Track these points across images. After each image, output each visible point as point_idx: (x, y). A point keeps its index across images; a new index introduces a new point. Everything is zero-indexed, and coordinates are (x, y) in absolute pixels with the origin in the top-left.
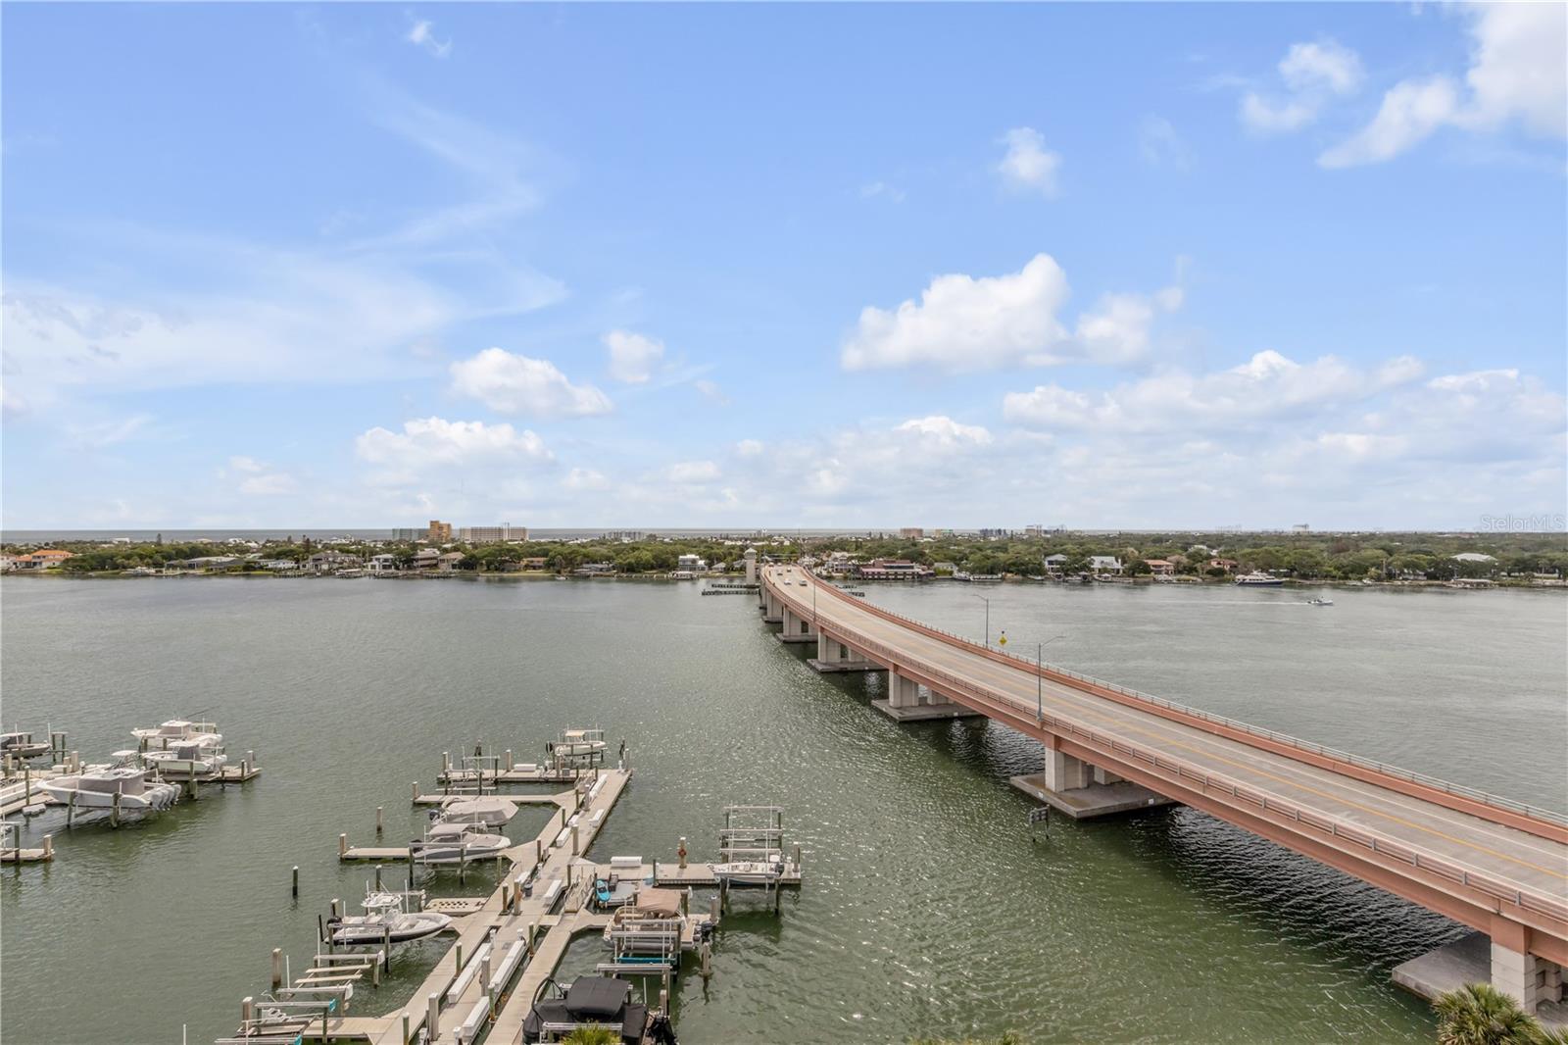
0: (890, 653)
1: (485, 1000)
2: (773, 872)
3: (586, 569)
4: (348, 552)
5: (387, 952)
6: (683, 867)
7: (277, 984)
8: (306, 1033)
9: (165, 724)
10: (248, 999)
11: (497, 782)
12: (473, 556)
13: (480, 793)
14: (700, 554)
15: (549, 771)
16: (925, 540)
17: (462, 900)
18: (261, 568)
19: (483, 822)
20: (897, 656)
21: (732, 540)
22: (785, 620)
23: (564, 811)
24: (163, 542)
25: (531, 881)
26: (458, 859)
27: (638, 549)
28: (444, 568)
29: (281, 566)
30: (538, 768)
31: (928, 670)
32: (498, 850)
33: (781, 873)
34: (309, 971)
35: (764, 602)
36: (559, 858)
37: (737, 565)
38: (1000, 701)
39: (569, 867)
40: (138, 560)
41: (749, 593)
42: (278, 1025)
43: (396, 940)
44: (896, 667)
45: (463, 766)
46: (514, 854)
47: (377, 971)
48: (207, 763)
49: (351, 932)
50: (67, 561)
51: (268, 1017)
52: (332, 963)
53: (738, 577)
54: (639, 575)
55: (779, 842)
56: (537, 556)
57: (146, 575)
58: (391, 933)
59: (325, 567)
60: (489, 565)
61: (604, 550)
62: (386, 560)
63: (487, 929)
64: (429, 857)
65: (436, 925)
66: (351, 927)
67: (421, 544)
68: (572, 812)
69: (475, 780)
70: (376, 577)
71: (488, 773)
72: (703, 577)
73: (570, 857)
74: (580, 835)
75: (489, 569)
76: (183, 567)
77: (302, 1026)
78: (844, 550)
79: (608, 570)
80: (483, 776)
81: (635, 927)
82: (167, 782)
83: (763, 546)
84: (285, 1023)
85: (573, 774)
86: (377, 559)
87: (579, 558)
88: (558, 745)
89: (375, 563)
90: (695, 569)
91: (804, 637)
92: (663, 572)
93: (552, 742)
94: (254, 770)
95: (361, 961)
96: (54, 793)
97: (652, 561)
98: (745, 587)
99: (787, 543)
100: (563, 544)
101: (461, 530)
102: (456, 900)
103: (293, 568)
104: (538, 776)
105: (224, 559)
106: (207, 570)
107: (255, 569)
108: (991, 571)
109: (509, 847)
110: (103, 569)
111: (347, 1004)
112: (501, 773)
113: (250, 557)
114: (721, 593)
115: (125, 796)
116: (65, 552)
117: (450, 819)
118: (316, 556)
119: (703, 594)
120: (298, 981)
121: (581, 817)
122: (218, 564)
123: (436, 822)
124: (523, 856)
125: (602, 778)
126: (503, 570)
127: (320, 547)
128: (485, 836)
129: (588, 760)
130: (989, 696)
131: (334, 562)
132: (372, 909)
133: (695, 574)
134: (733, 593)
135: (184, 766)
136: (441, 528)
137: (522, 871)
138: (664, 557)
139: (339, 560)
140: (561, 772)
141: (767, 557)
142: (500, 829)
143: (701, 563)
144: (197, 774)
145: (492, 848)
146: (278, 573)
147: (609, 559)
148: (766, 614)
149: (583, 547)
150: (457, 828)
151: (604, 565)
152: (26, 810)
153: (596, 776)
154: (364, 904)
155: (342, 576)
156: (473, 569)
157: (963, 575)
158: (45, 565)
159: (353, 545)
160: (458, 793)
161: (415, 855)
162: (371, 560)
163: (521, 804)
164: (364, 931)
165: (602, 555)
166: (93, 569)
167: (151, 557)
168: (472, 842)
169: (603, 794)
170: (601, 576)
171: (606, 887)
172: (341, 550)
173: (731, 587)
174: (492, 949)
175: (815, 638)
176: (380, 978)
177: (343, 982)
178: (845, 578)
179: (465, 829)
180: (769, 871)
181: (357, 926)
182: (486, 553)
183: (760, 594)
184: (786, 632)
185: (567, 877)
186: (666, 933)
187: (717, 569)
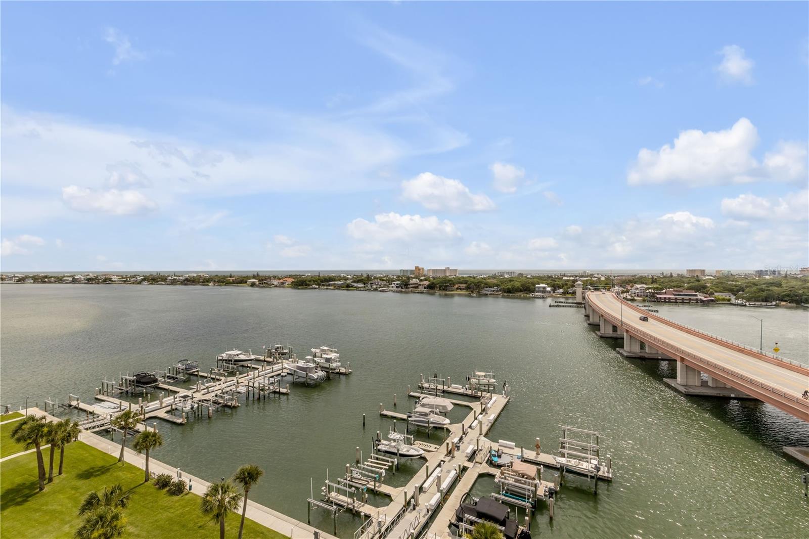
0: (677, 349)
1: (439, 494)
2: (593, 470)
3: (486, 291)
4: (383, 280)
5: (398, 460)
6: (538, 454)
7: (358, 462)
8: (368, 486)
9: (321, 348)
10: (348, 465)
11: (444, 392)
12: (433, 283)
13: (437, 395)
14: (548, 284)
15: (468, 390)
16: (707, 277)
17: (429, 444)
18: (352, 286)
19: (438, 410)
20: (683, 352)
21: (567, 276)
22: (602, 324)
23: (475, 411)
24: (321, 275)
25: (460, 442)
26: (427, 425)
27: (513, 281)
28: (421, 288)
29: (359, 286)
30: (462, 388)
31: (708, 363)
32: (444, 424)
33: (598, 472)
34: (369, 460)
35: (587, 313)
36: (473, 435)
37: (570, 291)
38: (774, 391)
39: (478, 440)
40: (313, 282)
41: (578, 307)
42: (358, 479)
43: (402, 455)
44: (682, 360)
45: (428, 381)
46: (452, 428)
47: (394, 467)
48: (334, 365)
49: (384, 447)
50: (292, 282)
51: (354, 475)
52: (377, 459)
53: (570, 297)
54: (513, 294)
55: (597, 453)
56: (462, 283)
57: (316, 288)
58: (400, 452)
59: (375, 287)
60: (440, 287)
61: (495, 281)
62: (397, 284)
63: (440, 461)
64: (415, 421)
65: (417, 453)
66: (384, 446)
67: (411, 277)
68: (479, 413)
69: (434, 389)
70: (394, 292)
71: (440, 387)
72: (550, 297)
73: (478, 435)
74: (483, 425)
75: (440, 290)
76: (327, 286)
77: (367, 483)
78: (643, 283)
79: (497, 291)
80: (438, 388)
81: (511, 479)
82: (322, 371)
83: (587, 280)
84: (360, 479)
85: (479, 394)
86: (394, 284)
87: (482, 285)
88: (472, 378)
89: (393, 285)
90: (545, 292)
91: (614, 335)
92: (526, 293)
93: (470, 376)
94: (350, 370)
95: (388, 461)
96: (290, 369)
97: (521, 288)
98: (575, 303)
99: (603, 279)
100: (474, 278)
101: (428, 270)
102: (426, 444)
103: (363, 287)
104: (463, 392)
105: (340, 283)
106: (334, 287)
107: (350, 287)
108: (766, 300)
109: (449, 424)
110: (303, 286)
111: (383, 478)
112: (446, 388)
113: (348, 282)
114: (560, 306)
115: (309, 374)
116: (292, 279)
117: (423, 405)
118: (371, 282)
119: (550, 306)
120: (365, 463)
121: (484, 416)
122: (338, 284)
123: (418, 405)
124: (456, 429)
125: (494, 398)
126: (446, 290)
127: (373, 278)
128: (438, 416)
129: (487, 388)
130: (763, 387)
131: (378, 284)
132: (392, 439)
133: (545, 295)
134: (568, 306)
135: (327, 365)
136: (419, 270)
137: (455, 437)
138: (527, 285)
140: (474, 391)
141: (589, 287)
142: (445, 414)
143: (549, 289)
144: (331, 369)
145: (442, 423)
146: (358, 289)
147: (497, 286)
148: (589, 320)
149: (484, 279)
150: (427, 410)
151: (495, 289)
152: (282, 374)
153: (491, 397)
154: (389, 436)
155: (381, 291)
156: (433, 289)
157: (739, 302)
158: (287, 283)
159: (385, 277)
160: (427, 394)
161: (409, 419)
162: (391, 284)
163: (455, 404)
164: (389, 448)
165: (494, 284)
166: (300, 286)
167: (317, 281)
168: (433, 418)
169: (495, 406)
170: (494, 294)
171: (496, 455)
172: (380, 280)
173: (567, 303)
174: (442, 471)
175: (622, 336)
176: (395, 471)
177: (381, 468)
178: (644, 301)
179: (430, 412)
180: (590, 469)
181: (387, 445)
182: (438, 282)
183: (585, 308)
184: (602, 331)
185: (476, 445)
186: (528, 487)
187: (558, 293)
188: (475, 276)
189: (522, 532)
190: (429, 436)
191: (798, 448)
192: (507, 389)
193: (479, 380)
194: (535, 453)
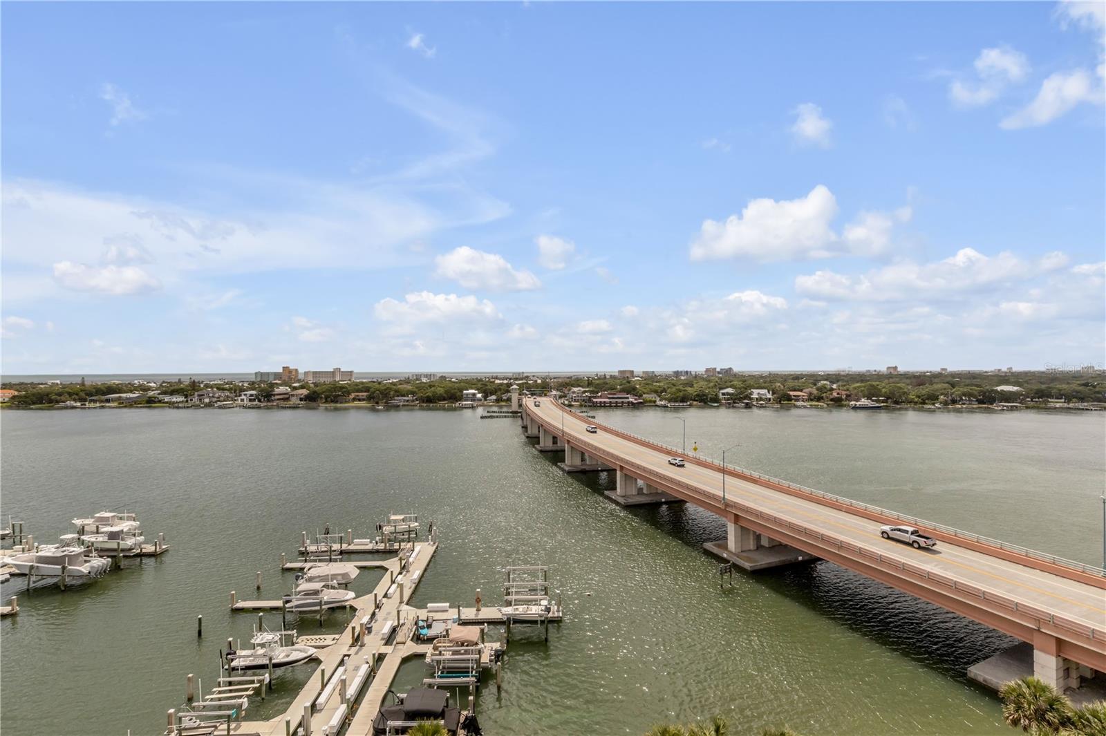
0: (618, 458)
1: (344, 707)
2: (543, 613)
3: (397, 401)
4: (224, 389)
5: (270, 676)
6: (478, 610)
7: (190, 700)
8: (216, 733)
9: (97, 516)
10: (172, 711)
11: (342, 553)
12: (315, 392)
13: (330, 560)
14: (477, 389)
15: (379, 544)
16: (636, 378)
17: (321, 637)
18: (160, 402)
19: (335, 581)
20: (622, 460)
21: (500, 379)
22: (541, 436)
23: (392, 572)
24: (86, 383)
25: (371, 622)
26: (318, 608)
27: (434, 386)
28: (294, 401)
29: (174, 400)
30: (371, 542)
31: (644, 469)
32: (347, 601)
33: (549, 612)
34: (215, 689)
35: (525, 423)
36: (389, 606)
37: (504, 398)
38: (696, 490)
39: (398, 612)
40: (68, 396)
41: (514, 417)
42: (194, 728)
43: (277, 666)
44: (622, 468)
45: (316, 541)
46: (358, 604)
47: (264, 688)
48: (130, 542)
49: (243, 662)
50: (14, 397)
51: (186, 723)
52: (230, 684)
53: (505, 406)
54: (434, 405)
55: (546, 590)
56: (362, 392)
57: (74, 408)
58: (273, 661)
59: (207, 400)
60: (326, 398)
61: (409, 387)
62: (251, 395)
63: (341, 657)
64: (297, 606)
65: (306, 655)
66: (243, 658)
67: (276, 384)
68: (398, 572)
69: (325, 551)
70: (244, 407)
71: (336, 547)
72: (481, 406)
73: (398, 605)
74: (404, 589)
75: (326, 402)
76: (101, 401)
77: (213, 729)
78: (580, 386)
79: (413, 401)
80: (333, 549)
81: (449, 653)
82: (101, 557)
83: (522, 384)
84: (199, 728)
85: (396, 546)
86: (244, 395)
87: (392, 393)
88: (385, 526)
89: (243, 397)
90: (475, 400)
91: (555, 448)
92: (452, 403)
93: (381, 524)
94: (164, 547)
95: (252, 682)
96: (17, 566)
97: (445, 395)
98: (511, 413)
99: (539, 381)
100: (379, 383)
101: (305, 372)
102: (317, 637)
103: (183, 401)
104: (371, 548)
105: (132, 395)
106: (120, 403)
107: (155, 402)
108: (683, 400)
109: (354, 598)
110: (41, 403)
111: (244, 712)
112: (345, 546)
113: (151, 393)
114: (494, 417)
115: (70, 567)
116: (12, 391)
117: (311, 580)
118: (200, 393)
119: (481, 418)
120: (207, 697)
121: (405, 576)
122: (127, 398)
123: (300, 582)
124: (364, 605)
125: (417, 550)
126: (337, 402)
127: (202, 386)
128: (337, 591)
129: (407, 536)
130: (688, 487)
131: (213, 397)
132: (259, 645)
133: (475, 404)
134: (503, 417)
135: (113, 545)
136: (290, 372)
137: (365, 615)
138: (452, 391)
139: (217, 395)
140: (388, 545)
141: (525, 391)
142: (348, 586)
143: (479, 396)
144: (123, 550)
145: (342, 599)
146: (172, 405)
147: (413, 393)
148: (527, 432)
149: (394, 385)
150: (317, 586)
151: (410, 397)
153: (413, 547)
154: (253, 641)
155: (220, 407)
156: (315, 401)
157: (663, 403)
159: (227, 384)
160: (315, 561)
161: (287, 606)
162: (240, 395)
163: (360, 568)
164: (253, 660)
165: (409, 391)
166: (34, 403)
167: (77, 394)
168: (329, 595)
169: (419, 559)
170: (408, 405)
171: (425, 626)
172: (218, 389)
173: (501, 412)
174: (346, 671)
175: (563, 448)
176: (266, 694)
177: (240, 697)
178: (581, 406)
179: (324, 586)
180: (540, 612)
181: (248, 657)
182: (324, 390)
183: (522, 417)
184: (542, 444)
185: (397, 618)
186: (472, 656)
187: (491, 400)
188: (380, 380)
189: (467, 718)
190: (321, 625)
191: (714, 543)
192: (435, 533)
193: (395, 526)
194: (474, 610)
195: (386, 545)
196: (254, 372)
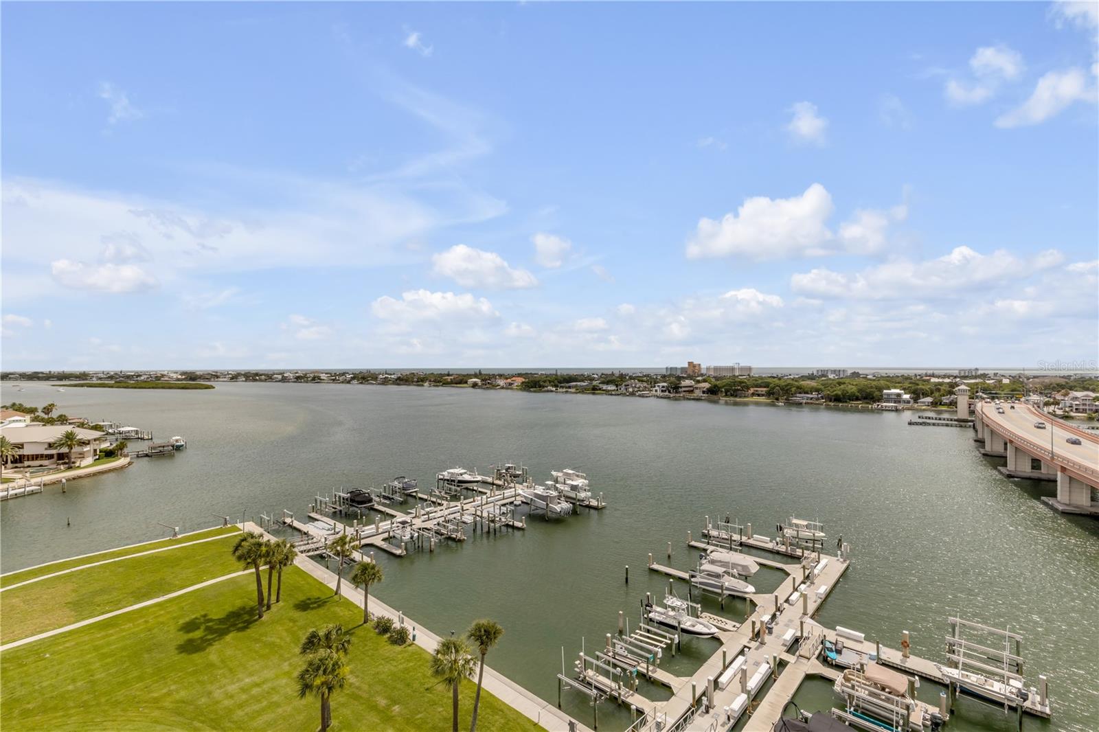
1: (744, 697)
2: (1013, 696)
3: (799, 398)
4: (642, 381)
5: (679, 637)
6: (905, 656)
7: (621, 633)
8: (639, 668)
9: (564, 471)
10: (609, 635)
11: (741, 544)
12: (716, 386)
13: (731, 549)
14: (904, 389)
15: (780, 545)
17: (723, 620)
18: (600, 389)
19: (735, 570)
21: (938, 377)
22: (1010, 454)
23: (794, 578)
25: (773, 621)
26: (720, 591)
28: (698, 393)
29: (609, 388)
30: (771, 541)
32: (746, 593)
33: (1025, 700)
34: (637, 631)
35: (980, 436)
36: (792, 613)
37: (945, 400)
39: (802, 623)
40: (549, 383)
41: (961, 426)
42: (623, 656)
43: (684, 631)
45: (717, 527)
46: (758, 599)
47: (674, 647)
48: (582, 495)
49: (659, 616)
50: (523, 383)
51: (618, 650)
52: (648, 631)
53: (946, 411)
54: (845, 404)
55: (1018, 668)
56: (761, 387)
57: (552, 391)
58: (682, 626)
59: (631, 390)
60: (726, 392)
61: (813, 384)
62: (663, 387)
63: (742, 646)
64: (701, 583)
65: (708, 631)
66: (657, 613)
67: (683, 377)
68: (801, 581)
69: (726, 539)
70: (658, 397)
71: (736, 537)
72: (909, 409)
73: (801, 615)
74: (808, 601)
75: (726, 395)
76: (566, 388)
77: (636, 663)
78: (1088, 389)
79: (817, 399)
80: (733, 538)
81: (863, 690)
82: (567, 502)
83: (977, 384)
84: (626, 657)
85: (799, 552)
86: (658, 386)
87: (793, 389)
88: (786, 528)
89: (657, 388)
90: (900, 402)
91: (1036, 474)
92: (867, 403)
93: (782, 525)
94: (603, 504)
95: (665, 637)
96: (525, 497)
98: (955, 420)
99: (1006, 381)
100: (780, 379)
101: (708, 367)
102: (720, 618)
103: (614, 390)
104: (771, 547)
105: (582, 384)
106: (577, 390)
107: (597, 390)
109: (754, 593)
110: (536, 387)
111: (658, 660)
112: (744, 539)
113: (595, 383)
114: (929, 424)
115: (550, 505)
116: (522, 379)
117: (713, 562)
118: (626, 383)
119: (910, 424)
120: (632, 635)
121: (809, 586)
122: (581, 386)
123: (704, 561)
124: (765, 603)
125: (824, 561)
126: (736, 396)
127: (627, 378)
128: (736, 580)
129: (811, 545)
131: (635, 387)
132: (670, 607)
133: (900, 406)
134: (943, 425)
135: (572, 494)
136: (694, 366)
137: (765, 613)
138: (868, 390)
139: (637, 386)
140: (789, 548)
141: (981, 394)
142: (746, 578)
143: (906, 397)
144: (579, 500)
145: (742, 590)
146: (608, 392)
147: (818, 390)
148: (984, 448)
149: (796, 381)
150: (719, 569)
151: (814, 395)
152: (515, 502)
153: (819, 558)
154: (665, 601)
155: (640, 396)
156: (716, 394)
158: (516, 384)
160: (717, 546)
161: (692, 580)
162: (655, 387)
163: (761, 565)
164: (666, 618)
165: (812, 388)
166: (532, 387)
167: (554, 382)
168: (728, 582)
169: (826, 574)
170: (812, 403)
171: (834, 649)
172: (639, 381)
173: (940, 419)
174: (746, 662)
175: (1052, 477)
176: (676, 653)
177: (656, 646)
178: (1091, 419)
179: (725, 572)
180: (1008, 694)
181: (662, 614)
182: (724, 384)
183: (974, 427)
184: (1011, 466)
185: (800, 629)
186: (897, 708)
187: (924, 402)
188: (780, 376)
190: (722, 608)
192: (846, 549)
193: (798, 531)
194: (899, 654)
195: (787, 548)
196: (665, 367)
